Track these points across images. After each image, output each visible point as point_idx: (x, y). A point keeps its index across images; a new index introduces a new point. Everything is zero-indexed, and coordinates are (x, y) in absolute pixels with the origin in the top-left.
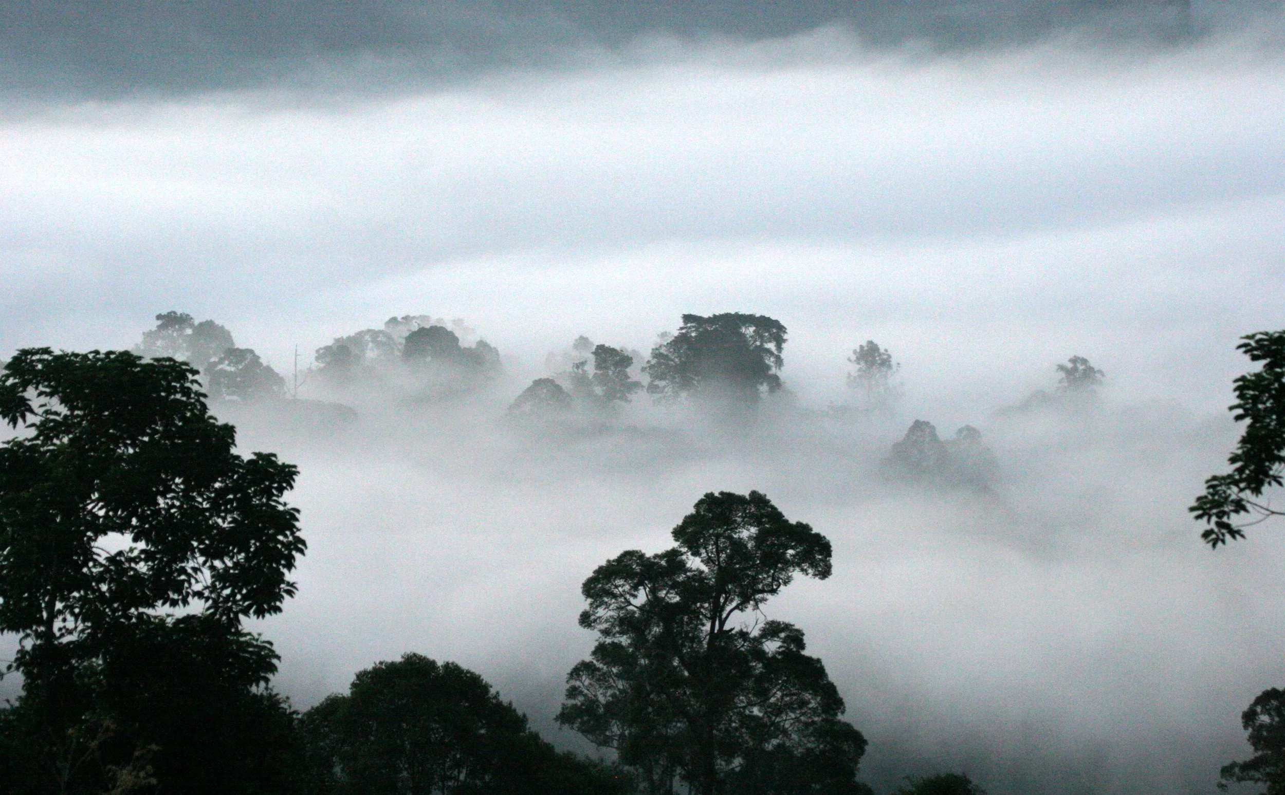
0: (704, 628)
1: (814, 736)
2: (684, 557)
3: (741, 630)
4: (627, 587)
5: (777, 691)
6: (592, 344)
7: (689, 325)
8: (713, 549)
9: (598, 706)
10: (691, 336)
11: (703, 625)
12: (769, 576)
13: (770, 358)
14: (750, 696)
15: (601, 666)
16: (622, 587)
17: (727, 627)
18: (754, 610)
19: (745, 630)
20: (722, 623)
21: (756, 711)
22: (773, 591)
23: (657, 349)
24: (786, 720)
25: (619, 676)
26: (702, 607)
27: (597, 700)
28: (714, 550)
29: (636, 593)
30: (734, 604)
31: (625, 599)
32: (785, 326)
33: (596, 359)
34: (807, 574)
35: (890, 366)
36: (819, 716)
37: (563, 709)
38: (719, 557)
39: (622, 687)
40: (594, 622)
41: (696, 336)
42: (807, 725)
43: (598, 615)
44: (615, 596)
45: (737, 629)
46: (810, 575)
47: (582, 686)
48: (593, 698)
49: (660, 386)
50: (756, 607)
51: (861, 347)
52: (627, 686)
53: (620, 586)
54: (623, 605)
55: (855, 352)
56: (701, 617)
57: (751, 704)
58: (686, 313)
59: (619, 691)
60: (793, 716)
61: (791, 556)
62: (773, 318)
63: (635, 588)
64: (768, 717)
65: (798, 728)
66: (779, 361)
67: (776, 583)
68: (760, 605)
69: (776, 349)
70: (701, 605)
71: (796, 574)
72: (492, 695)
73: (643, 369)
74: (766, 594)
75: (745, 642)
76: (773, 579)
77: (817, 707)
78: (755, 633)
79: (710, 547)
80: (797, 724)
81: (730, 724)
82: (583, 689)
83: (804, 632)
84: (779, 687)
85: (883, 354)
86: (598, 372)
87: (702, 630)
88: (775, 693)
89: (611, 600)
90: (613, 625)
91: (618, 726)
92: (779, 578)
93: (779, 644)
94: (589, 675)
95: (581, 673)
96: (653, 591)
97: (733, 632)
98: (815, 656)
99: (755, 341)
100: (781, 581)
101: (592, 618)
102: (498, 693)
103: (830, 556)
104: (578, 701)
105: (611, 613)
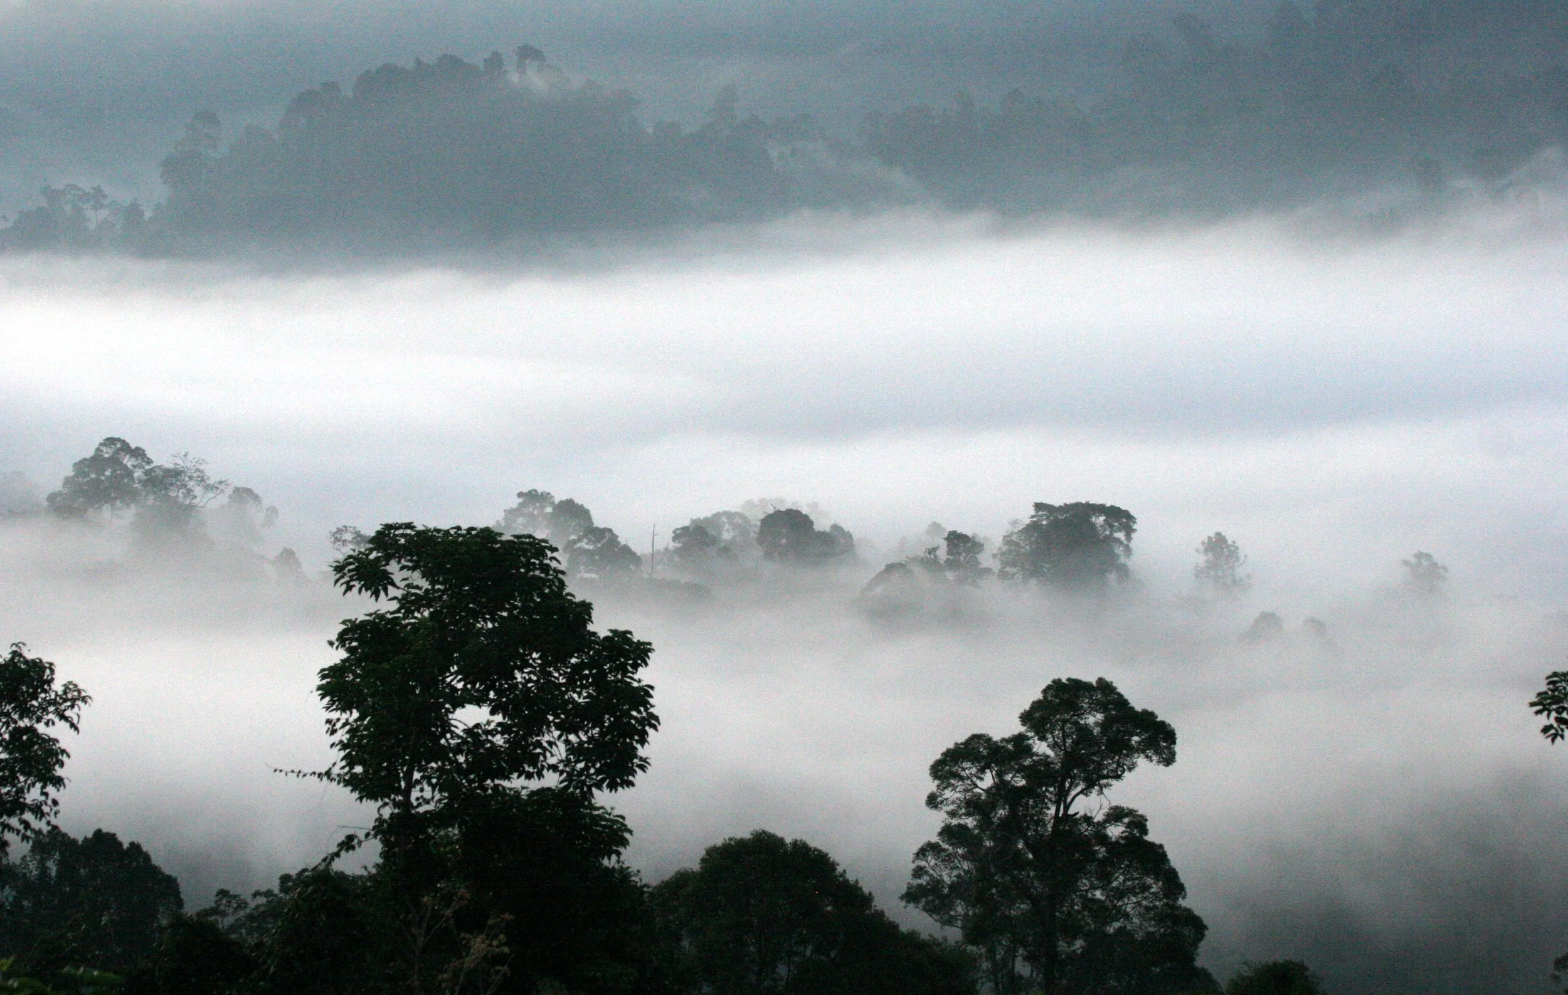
0: (1049, 812)
1: (1155, 921)
2: (1031, 742)
3: (1086, 815)
4: (974, 770)
5: (1120, 875)
6: (944, 530)
7: (1040, 513)
8: (1059, 734)
9: (943, 887)
10: (1042, 525)
11: (1048, 809)
12: (1113, 763)
13: (1119, 547)
14: (1093, 879)
15: (947, 847)
16: (969, 770)
17: (1071, 811)
18: (1098, 795)
19: (1089, 815)
20: (1067, 808)
21: (1098, 894)
22: (1118, 777)
23: (1008, 536)
24: (1127, 904)
25: (964, 857)
26: (1047, 790)
27: (943, 880)
28: (1061, 735)
29: (982, 776)
30: (1079, 789)
31: (972, 781)
32: (1135, 516)
33: (948, 545)
34: (1152, 761)
35: (1238, 559)
36: (1160, 901)
37: (908, 888)
38: (1065, 743)
39: (967, 868)
40: (941, 804)
41: (1047, 524)
42: (1147, 909)
43: (945, 797)
44: (962, 778)
45: (1081, 813)
46: (1154, 762)
47: (927, 866)
48: (938, 877)
49: (1010, 572)
50: (1101, 792)
51: (1209, 538)
52: (973, 867)
53: (967, 768)
54: (969, 787)
55: (1203, 543)
56: (1046, 800)
57: (1093, 888)
58: (1038, 501)
59: (964, 872)
60: (1134, 900)
61: (1136, 742)
62: (1123, 508)
63: (982, 771)
64: (1112, 901)
65: (1139, 912)
66: (1128, 550)
67: (1121, 769)
68: (1105, 790)
69: (1126, 539)
70: (1046, 789)
71: (1141, 761)
72: (839, 873)
73: (994, 556)
74: (1110, 779)
75: (1089, 827)
76: (1118, 765)
77: (1159, 892)
78: (1099, 818)
79: (1057, 733)
80: (1138, 908)
81: (1072, 907)
82: (929, 869)
83: (1148, 818)
84: (1121, 871)
85: (1231, 545)
86: (951, 558)
87: (1047, 814)
88: (1118, 877)
89: (958, 782)
90: (959, 807)
91: (962, 906)
92: (1124, 764)
93: (1122, 828)
94: (935, 855)
95: (927, 853)
96: (1000, 775)
97: (1078, 816)
98: (1157, 841)
99: (1105, 531)
100: (1125, 767)
101: (939, 799)
102: (844, 871)
103: (1174, 743)
104: (924, 880)
105: (958, 795)
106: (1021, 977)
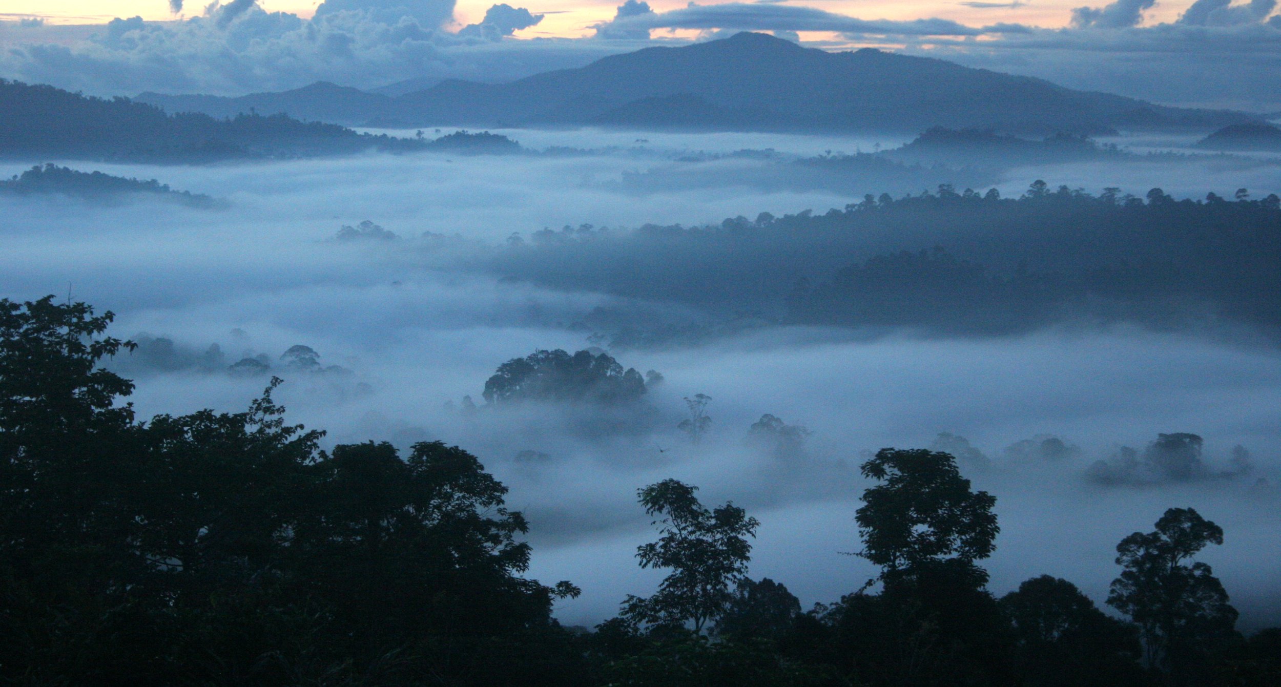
0: (1168, 565)
1: (1216, 610)
2: (1159, 535)
4: (1135, 547)
6: (1120, 445)
7: (1161, 438)
8: (1172, 532)
9: (1123, 597)
10: (1163, 442)
11: (1168, 563)
12: (1196, 543)
13: (1196, 451)
14: (1188, 593)
15: (1125, 580)
16: (1133, 547)
17: (1178, 564)
19: (1186, 566)
20: (1176, 563)
21: (1191, 600)
22: (1198, 550)
23: (1147, 448)
24: (1204, 604)
25: (1132, 585)
27: (1123, 595)
29: (1139, 550)
30: (1181, 555)
31: (1135, 552)
32: (1203, 437)
33: (1122, 451)
35: (1248, 456)
36: (1218, 602)
37: (1108, 598)
38: (1174, 535)
39: (1133, 589)
40: (1121, 562)
42: (1213, 606)
43: (1123, 559)
44: (1130, 551)
45: (1183, 565)
46: (1214, 543)
47: (1116, 588)
48: (1121, 593)
50: (1191, 557)
51: (1235, 447)
52: (1136, 589)
54: (1134, 555)
55: (1232, 449)
56: (1167, 560)
57: (1189, 597)
58: (1161, 433)
59: (1132, 591)
60: (1207, 602)
61: (1205, 535)
62: (1197, 434)
63: (1139, 548)
64: (1196, 602)
65: (1209, 607)
66: (1200, 454)
67: (1199, 546)
68: (1193, 556)
69: (1199, 448)
70: (1167, 555)
71: (1208, 543)
73: (1142, 456)
74: (1195, 550)
75: (1186, 571)
76: (1198, 544)
77: (1217, 598)
78: (1190, 567)
80: (1209, 605)
81: (1180, 605)
82: (1117, 590)
83: (1211, 567)
84: (1201, 590)
85: (1245, 450)
86: (1123, 457)
88: (1199, 592)
89: (1128, 553)
90: (1130, 563)
91: (1132, 605)
93: (1201, 572)
94: (1119, 584)
95: (1116, 583)
96: (1147, 549)
97: (1181, 566)
98: (1216, 577)
99: (1189, 444)
100: (1201, 545)
101: (1121, 560)
103: (1222, 535)
104: (1115, 595)
105: (1129, 558)
106: (1158, 636)
